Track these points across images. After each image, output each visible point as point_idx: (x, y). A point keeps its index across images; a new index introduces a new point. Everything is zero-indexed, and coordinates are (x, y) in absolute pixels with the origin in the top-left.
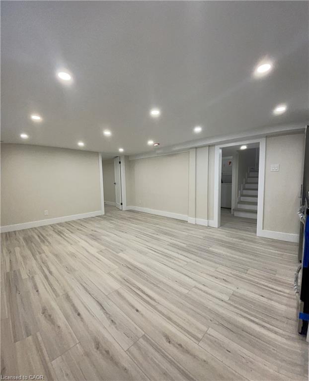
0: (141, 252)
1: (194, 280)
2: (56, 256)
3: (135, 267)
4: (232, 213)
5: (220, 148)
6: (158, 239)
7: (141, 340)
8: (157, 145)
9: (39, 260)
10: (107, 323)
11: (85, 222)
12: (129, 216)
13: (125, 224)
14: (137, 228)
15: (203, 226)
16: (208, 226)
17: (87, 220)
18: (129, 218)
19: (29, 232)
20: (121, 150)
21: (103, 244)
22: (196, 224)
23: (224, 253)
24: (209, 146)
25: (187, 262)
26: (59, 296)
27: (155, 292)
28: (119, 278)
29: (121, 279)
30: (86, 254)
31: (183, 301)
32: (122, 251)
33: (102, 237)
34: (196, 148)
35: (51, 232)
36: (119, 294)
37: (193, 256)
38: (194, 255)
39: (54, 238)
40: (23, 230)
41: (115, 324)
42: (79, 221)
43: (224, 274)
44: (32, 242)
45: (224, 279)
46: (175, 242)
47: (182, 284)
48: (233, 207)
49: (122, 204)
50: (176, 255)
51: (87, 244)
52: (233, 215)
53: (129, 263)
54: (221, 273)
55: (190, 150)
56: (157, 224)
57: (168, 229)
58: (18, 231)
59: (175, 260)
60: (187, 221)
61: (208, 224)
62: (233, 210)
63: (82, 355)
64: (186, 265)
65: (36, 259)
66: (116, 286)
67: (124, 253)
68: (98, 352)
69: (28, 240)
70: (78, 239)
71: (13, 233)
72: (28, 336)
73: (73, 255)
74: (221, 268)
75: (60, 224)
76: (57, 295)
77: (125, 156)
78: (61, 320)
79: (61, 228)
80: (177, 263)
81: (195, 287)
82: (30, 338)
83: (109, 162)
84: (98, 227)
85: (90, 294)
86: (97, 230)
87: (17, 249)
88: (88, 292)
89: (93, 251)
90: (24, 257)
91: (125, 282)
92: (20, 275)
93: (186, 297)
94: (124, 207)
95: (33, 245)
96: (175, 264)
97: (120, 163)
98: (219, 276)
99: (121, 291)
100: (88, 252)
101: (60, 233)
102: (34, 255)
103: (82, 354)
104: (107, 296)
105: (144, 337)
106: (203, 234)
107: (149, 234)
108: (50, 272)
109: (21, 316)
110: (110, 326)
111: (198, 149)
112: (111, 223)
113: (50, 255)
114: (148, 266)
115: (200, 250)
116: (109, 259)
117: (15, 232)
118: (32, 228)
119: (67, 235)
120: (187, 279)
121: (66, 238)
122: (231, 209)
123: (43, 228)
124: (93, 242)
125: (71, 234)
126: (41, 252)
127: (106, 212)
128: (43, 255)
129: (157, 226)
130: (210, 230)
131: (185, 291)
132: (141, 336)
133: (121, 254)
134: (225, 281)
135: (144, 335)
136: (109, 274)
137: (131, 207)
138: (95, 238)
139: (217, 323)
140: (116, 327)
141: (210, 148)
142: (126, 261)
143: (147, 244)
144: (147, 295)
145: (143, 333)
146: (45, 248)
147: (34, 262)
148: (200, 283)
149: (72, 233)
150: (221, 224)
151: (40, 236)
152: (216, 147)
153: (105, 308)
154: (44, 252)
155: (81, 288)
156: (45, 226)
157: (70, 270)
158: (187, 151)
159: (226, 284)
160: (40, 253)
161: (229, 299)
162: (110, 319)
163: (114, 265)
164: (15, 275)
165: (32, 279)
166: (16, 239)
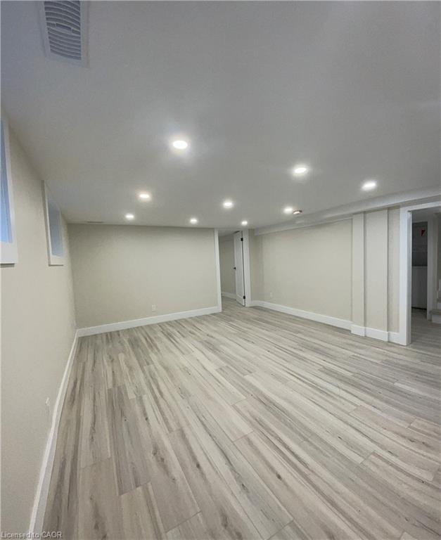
0: (277, 377)
1: (372, 441)
2: (166, 369)
3: (271, 402)
4: (428, 318)
5: (409, 211)
6: (303, 359)
7: (288, 528)
8: (298, 212)
9: (147, 373)
10: (236, 487)
11: (198, 322)
12: (256, 316)
13: (250, 329)
14: (268, 336)
15: (380, 341)
16: (389, 342)
17: (201, 319)
18: (256, 319)
19: (135, 332)
20: (245, 223)
21: (222, 358)
22: (366, 336)
23: (421, 393)
24: (389, 209)
25: (356, 405)
26: (172, 431)
27: (305, 449)
28: (248, 415)
29: (251, 419)
30: (202, 371)
31: (354, 477)
32: (251, 372)
33: (222, 346)
34: (365, 212)
35: (160, 335)
36: (250, 443)
37: (364, 395)
38: (368, 393)
39: (162, 342)
40: (128, 329)
41: (248, 492)
42: (190, 320)
43: (423, 433)
44: (138, 346)
45: (424, 443)
46: (331, 366)
47: (351, 445)
48: (430, 307)
49: (244, 297)
50: (337, 391)
51: (203, 356)
52: (431, 320)
53: (261, 393)
54: (419, 431)
55: (354, 216)
56: (299, 332)
57: (316, 341)
58: (122, 330)
59: (334, 399)
60: (350, 331)
61: (389, 338)
62: (430, 312)
63: (205, 533)
64: (355, 410)
65: (144, 371)
66: (246, 429)
67: (253, 376)
68: (227, 532)
69: (134, 343)
70: (190, 346)
71: (116, 334)
72: (137, 486)
73: (186, 371)
74: (418, 423)
75: (169, 323)
76: (170, 430)
77: (249, 230)
78: (177, 471)
79: (170, 328)
80: (339, 404)
81: (374, 454)
82: (139, 489)
83: (228, 239)
84: (215, 331)
85: (210, 435)
86: (214, 335)
87: (122, 357)
88: (209, 433)
89: (211, 367)
90: (131, 368)
91: (258, 424)
92: (126, 393)
93: (359, 470)
94: (248, 303)
95: (140, 351)
96: (335, 406)
97: (242, 240)
98: (416, 438)
99: (253, 438)
100: (205, 368)
101: (169, 336)
102: (141, 366)
103: (205, 530)
104: (232, 442)
105: (292, 524)
106: (381, 357)
107: (289, 349)
108: (161, 393)
109: (127, 453)
110: (240, 493)
111: (367, 215)
112: (231, 325)
113: (159, 367)
114: (290, 402)
115: (378, 386)
116: (233, 383)
117: (118, 331)
118: (138, 327)
119: (178, 340)
120: (359, 436)
121: (177, 344)
122: (426, 309)
123: (150, 327)
124: (210, 354)
125: (182, 338)
126: (150, 362)
127: (224, 307)
128: (152, 366)
129: (299, 335)
130: (392, 349)
131: (358, 460)
132: (288, 522)
133: (248, 377)
134: (427, 446)
135: (293, 521)
136: (234, 406)
137: (258, 303)
138: (212, 347)
139: (417, 523)
140: (249, 497)
141: (391, 212)
142: (256, 389)
143: (287, 365)
144: (293, 453)
145: (292, 518)
146: (153, 357)
147: (142, 375)
148: (382, 447)
149: (184, 337)
150: (412, 338)
151: (147, 338)
152: (402, 209)
153: (232, 463)
154: (153, 364)
155: (199, 423)
156: (152, 325)
157: (184, 394)
158: (349, 219)
159: (427, 452)
160: (148, 364)
161: (435, 479)
162: (240, 482)
163: (240, 394)
164: (120, 393)
165: (140, 400)
166: (120, 342)
